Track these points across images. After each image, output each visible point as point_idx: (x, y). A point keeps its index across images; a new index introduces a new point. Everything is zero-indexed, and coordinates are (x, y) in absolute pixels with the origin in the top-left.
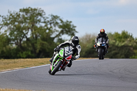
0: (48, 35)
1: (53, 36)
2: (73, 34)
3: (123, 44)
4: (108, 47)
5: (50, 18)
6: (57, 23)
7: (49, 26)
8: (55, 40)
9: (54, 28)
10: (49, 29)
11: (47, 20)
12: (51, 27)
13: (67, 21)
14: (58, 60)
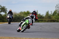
13: (3, 7)
14: (25, 25)
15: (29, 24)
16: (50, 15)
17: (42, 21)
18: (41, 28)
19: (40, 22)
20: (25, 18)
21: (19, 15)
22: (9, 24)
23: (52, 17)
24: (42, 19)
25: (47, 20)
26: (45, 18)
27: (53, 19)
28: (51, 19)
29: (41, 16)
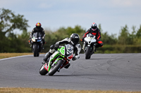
1: (4, 30)
2: (25, 29)
4: (44, 43)
5: (1, 12)
6: (8, 17)
8: (7, 35)
9: (5, 22)
10: (1, 24)
12: (2, 21)
13: (19, 16)
14: (58, 59)
15: (66, 57)
16: (130, 35)
17: (111, 50)
18: (108, 66)
19: (107, 51)
20: (58, 43)
21: (56, 36)
22: (35, 56)
23: (135, 40)
24: (112, 44)
25: (123, 47)
26: (119, 43)
27: (137, 46)
28: (133, 46)
29: (110, 38)
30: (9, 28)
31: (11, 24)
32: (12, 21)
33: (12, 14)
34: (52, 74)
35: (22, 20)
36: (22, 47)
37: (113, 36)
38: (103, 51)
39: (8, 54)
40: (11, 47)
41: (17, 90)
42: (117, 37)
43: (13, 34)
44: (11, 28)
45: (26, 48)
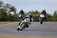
0: (5, 12)
1: (7, 12)
2: (15, 12)
3: (36, 16)
5: (6, 5)
6: (8, 7)
7: (5, 8)
8: (8, 14)
9: (7, 9)
10: (5, 10)
11: (4, 6)
12: (6, 9)
13: (13, 6)
14: (24, 24)
17: (50, 20)
18: (49, 27)
19: (48, 21)
20: (24, 17)
24: (50, 18)
25: (55, 19)
26: (53, 18)
29: (49, 15)
30: (9, 11)
31: (10, 10)
32: (10, 9)
33: (10, 6)
34: (21, 30)
35: (14, 8)
36: (14, 19)
37: (51, 15)
38: (47, 21)
39: (8, 22)
40: (10, 19)
41: (12, 37)
42: (52, 15)
43: (10, 14)
44: (9, 12)
45: (16, 20)
